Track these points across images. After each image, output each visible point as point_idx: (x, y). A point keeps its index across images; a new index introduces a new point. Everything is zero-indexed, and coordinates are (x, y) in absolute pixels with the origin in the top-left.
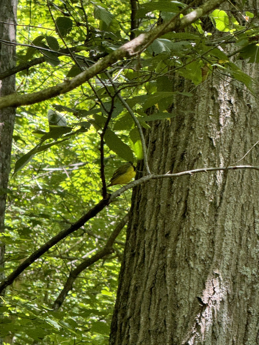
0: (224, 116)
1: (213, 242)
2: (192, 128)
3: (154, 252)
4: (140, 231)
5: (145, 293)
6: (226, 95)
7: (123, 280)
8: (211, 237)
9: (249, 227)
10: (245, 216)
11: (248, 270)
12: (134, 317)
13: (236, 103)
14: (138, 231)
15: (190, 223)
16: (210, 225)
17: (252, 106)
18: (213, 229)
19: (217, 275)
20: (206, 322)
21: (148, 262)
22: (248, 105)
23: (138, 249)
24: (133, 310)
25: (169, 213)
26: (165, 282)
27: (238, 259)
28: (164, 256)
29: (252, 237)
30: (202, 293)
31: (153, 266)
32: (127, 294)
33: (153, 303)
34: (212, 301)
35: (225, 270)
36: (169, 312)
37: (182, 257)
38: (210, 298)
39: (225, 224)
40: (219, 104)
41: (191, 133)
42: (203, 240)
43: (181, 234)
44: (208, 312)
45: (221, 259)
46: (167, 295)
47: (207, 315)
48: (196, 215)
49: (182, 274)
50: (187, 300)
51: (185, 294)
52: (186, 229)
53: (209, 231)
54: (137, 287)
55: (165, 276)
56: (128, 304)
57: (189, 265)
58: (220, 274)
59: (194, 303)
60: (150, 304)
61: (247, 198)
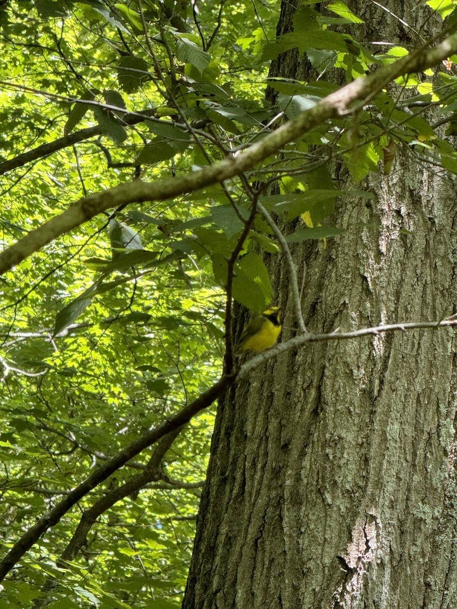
0: (387, 237)
1: (366, 460)
2: (330, 257)
3: (262, 477)
4: (237, 439)
5: (245, 548)
6: (392, 201)
7: (206, 525)
8: (363, 451)
9: (429, 434)
10: (422, 414)
11: (427, 509)
12: (225, 590)
13: (408, 214)
14: (233, 439)
15: (326, 426)
16: (361, 429)
17: (436, 221)
18: (367, 437)
19: (373, 518)
20: (352, 600)
21: (251, 494)
22: (430, 219)
23: (233, 471)
24: (223, 578)
25: (288, 407)
26: (282, 528)
27: (409, 490)
28: (280, 484)
29: (434, 451)
30: (345, 550)
31: (260, 501)
32: (212, 549)
33: (259, 565)
34: (363, 563)
35: (387, 510)
36: (287, 582)
37: (312, 485)
38: (359, 558)
39: (388, 428)
40: (379, 217)
41: (330, 267)
42: (350, 457)
43: (311, 445)
44: (355, 583)
45: (380, 491)
46: (285, 551)
47: (354, 588)
48: (336, 411)
49: (311, 515)
50: (319, 562)
51: (316, 551)
52: (319, 436)
53: (360, 441)
54: (230, 538)
55: (281, 518)
56: (214, 568)
57: (324, 500)
58: (379, 516)
59: (333, 567)
60: (255, 568)
61: (427, 382)
